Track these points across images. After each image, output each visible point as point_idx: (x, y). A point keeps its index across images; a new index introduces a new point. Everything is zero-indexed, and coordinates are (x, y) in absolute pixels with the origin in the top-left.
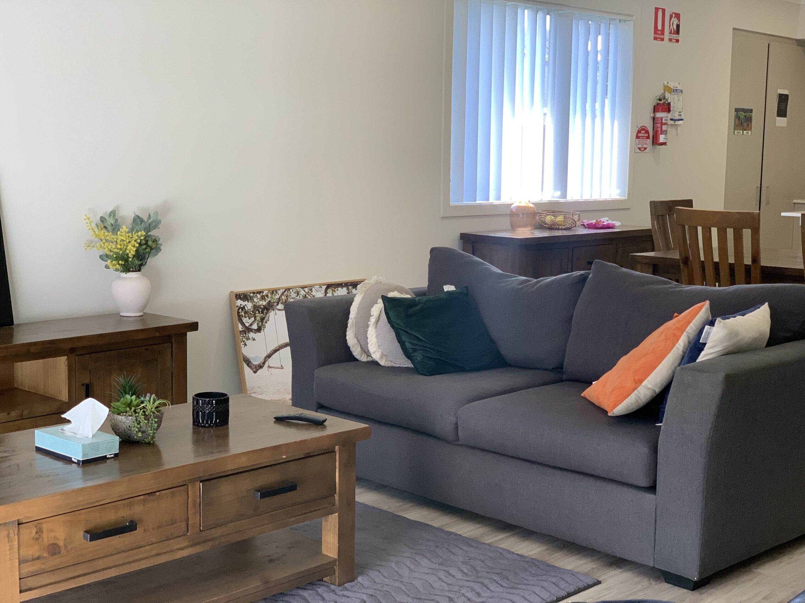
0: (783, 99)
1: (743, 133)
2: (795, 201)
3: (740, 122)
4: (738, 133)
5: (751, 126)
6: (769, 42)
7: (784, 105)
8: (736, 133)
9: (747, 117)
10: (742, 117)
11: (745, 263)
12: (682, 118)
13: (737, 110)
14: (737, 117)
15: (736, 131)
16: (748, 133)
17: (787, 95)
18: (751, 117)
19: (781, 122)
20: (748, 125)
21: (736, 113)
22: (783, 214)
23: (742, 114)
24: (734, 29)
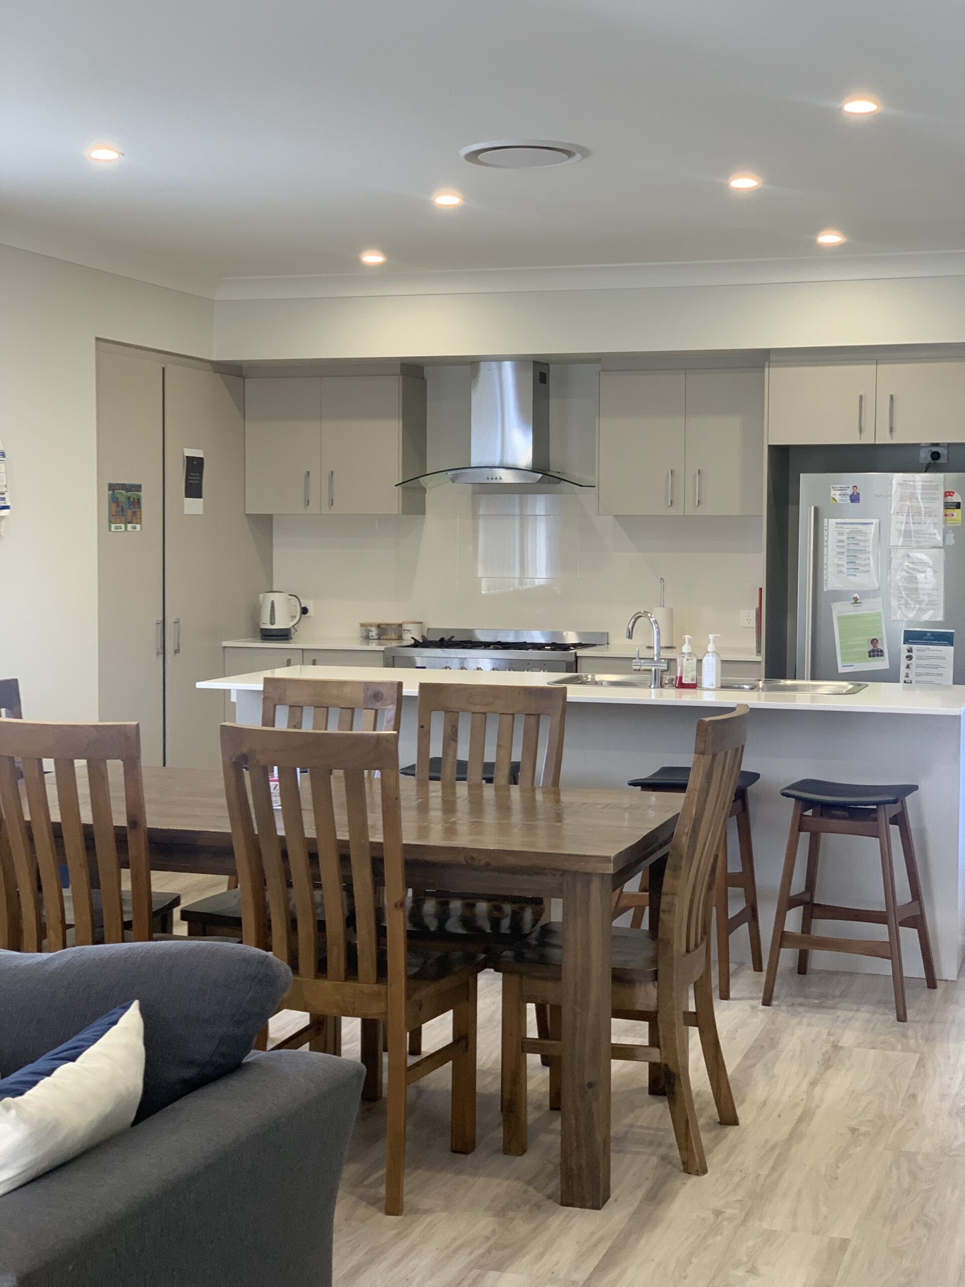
0: (194, 466)
1: (126, 527)
2: (225, 644)
3: (119, 509)
4: (117, 529)
5: (141, 515)
6: (164, 366)
7: (196, 476)
8: (113, 529)
9: (132, 499)
10: (122, 499)
11: (115, 824)
12: (8, 504)
13: (112, 487)
14: (114, 500)
15: (113, 526)
16: (135, 528)
17: (202, 459)
18: (139, 500)
19: (193, 506)
20: (134, 513)
21: (111, 492)
22: (200, 685)
23: (122, 495)
24: (97, 339)
